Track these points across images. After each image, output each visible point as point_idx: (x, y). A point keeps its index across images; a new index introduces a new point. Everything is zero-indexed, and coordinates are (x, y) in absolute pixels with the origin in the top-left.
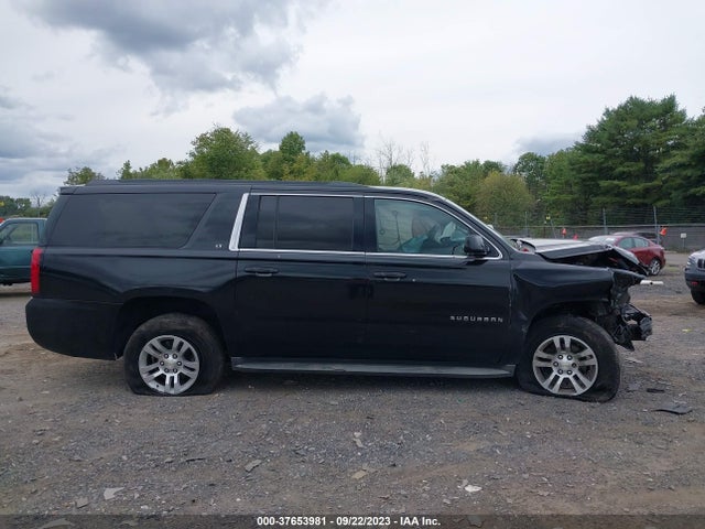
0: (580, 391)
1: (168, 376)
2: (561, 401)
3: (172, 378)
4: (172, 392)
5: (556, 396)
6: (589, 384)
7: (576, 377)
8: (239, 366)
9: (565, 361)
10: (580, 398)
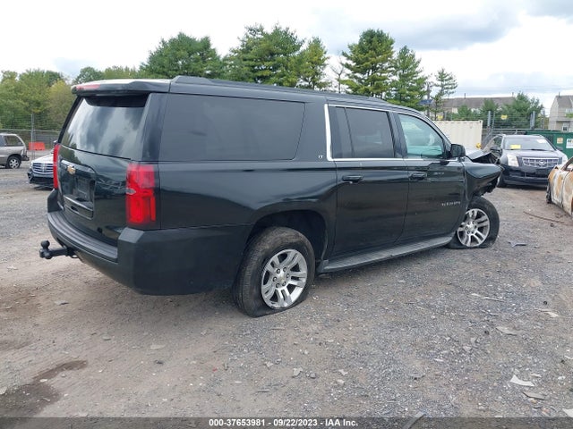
0: (480, 242)
1: (279, 290)
2: (472, 251)
3: (283, 291)
4: (286, 305)
5: (470, 248)
6: (484, 237)
7: (476, 234)
8: (328, 267)
9: (471, 226)
10: (482, 246)
